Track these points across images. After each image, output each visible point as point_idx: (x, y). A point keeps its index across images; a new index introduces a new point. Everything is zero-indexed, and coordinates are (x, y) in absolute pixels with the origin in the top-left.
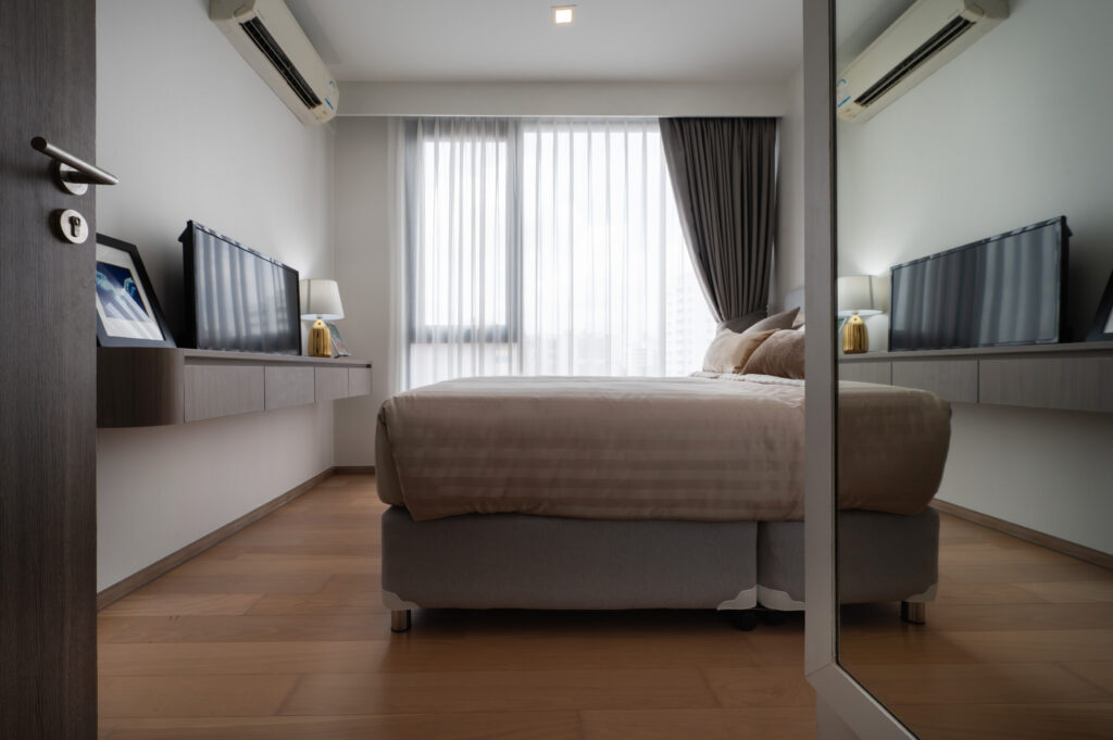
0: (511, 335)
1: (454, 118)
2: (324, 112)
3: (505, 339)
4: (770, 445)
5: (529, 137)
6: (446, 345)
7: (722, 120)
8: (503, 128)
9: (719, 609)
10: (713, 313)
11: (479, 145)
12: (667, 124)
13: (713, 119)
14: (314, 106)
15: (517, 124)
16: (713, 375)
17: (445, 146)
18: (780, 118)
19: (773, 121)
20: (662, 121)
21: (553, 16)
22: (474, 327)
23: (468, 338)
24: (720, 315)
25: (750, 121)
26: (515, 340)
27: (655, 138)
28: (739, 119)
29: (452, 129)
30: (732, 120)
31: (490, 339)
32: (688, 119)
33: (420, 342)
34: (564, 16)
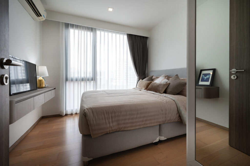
0: (94, 79)
1: (79, 25)
2: (42, 18)
3: (92, 80)
4: (162, 111)
5: (98, 32)
6: (77, 82)
7: (138, 36)
8: (92, 29)
9: (153, 142)
10: (136, 75)
11: (86, 32)
12: (128, 35)
13: (137, 36)
14: (39, 16)
15: (95, 29)
16: (140, 89)
17: (77, 31)
18: (148, 37)
19: (147, 38)
20: (127, 34)
21: (108, 9)
22: (84, 77)
23: (83, 80)
24: (138, 75)
25: (143, 37)
26: (95, 80)
27: (126, 37)
28: (141, 36)
29: (79, 27)
30: (140, 36)
31: (88, 80)
32: (132, 35)
33: (70, 81)
34: (110, 10)
